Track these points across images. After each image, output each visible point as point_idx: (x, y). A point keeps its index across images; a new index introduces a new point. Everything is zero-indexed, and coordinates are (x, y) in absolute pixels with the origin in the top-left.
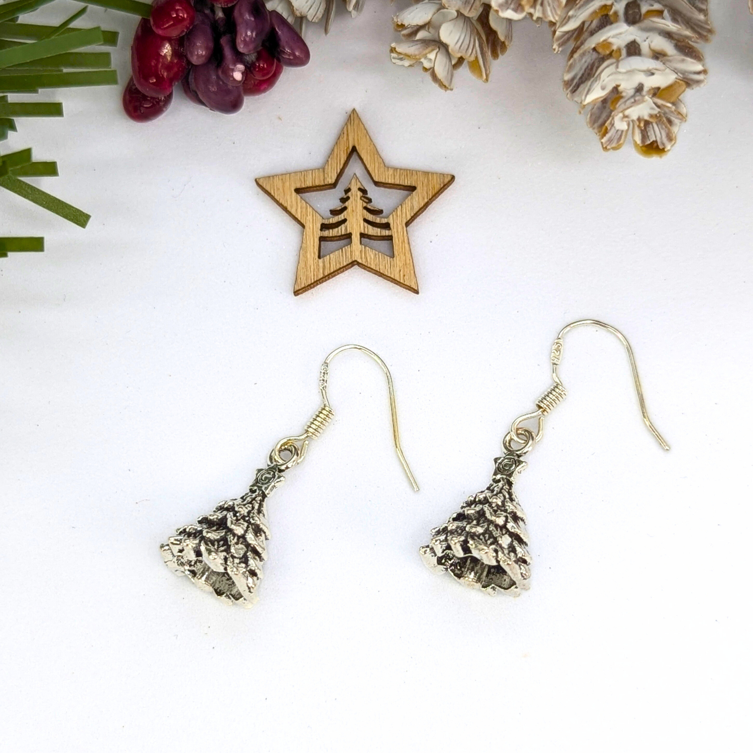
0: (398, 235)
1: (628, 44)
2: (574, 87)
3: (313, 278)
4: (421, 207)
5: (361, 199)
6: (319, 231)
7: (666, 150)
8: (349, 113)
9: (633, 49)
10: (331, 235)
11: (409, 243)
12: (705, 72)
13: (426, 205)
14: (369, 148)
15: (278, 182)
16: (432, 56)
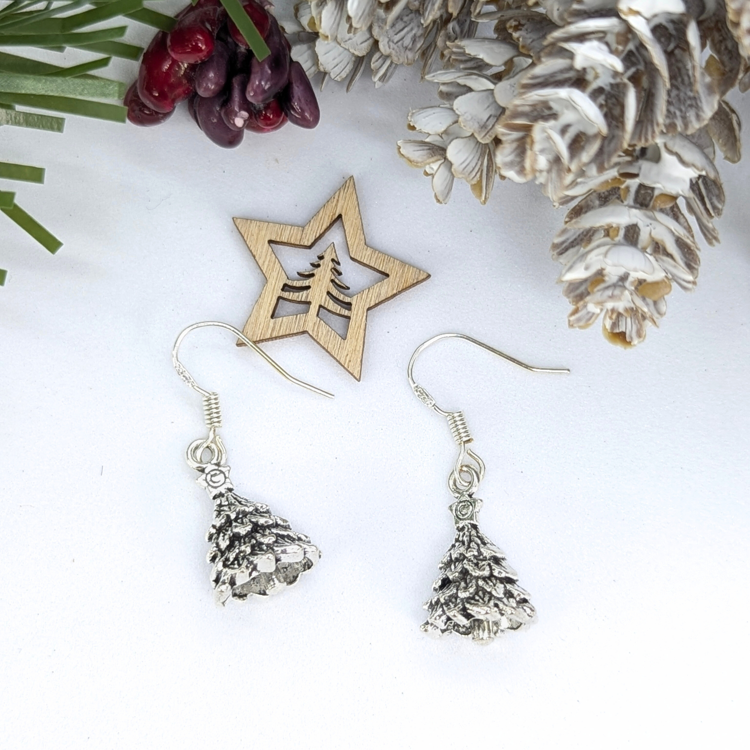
0: (356, 318)
1: (630, 226)
2: (563, 249)
3: (259, 335)
4: (388, 296)
5: (331, 270)
6: (280, 290)
7: (632, 344)
8: (347, 178)
9: (632, 235)
10: (290, 298)
11: (365, 330)
13: (394, 296)
14: (354, 221)
15: (254, 228)
16: (435, 166)
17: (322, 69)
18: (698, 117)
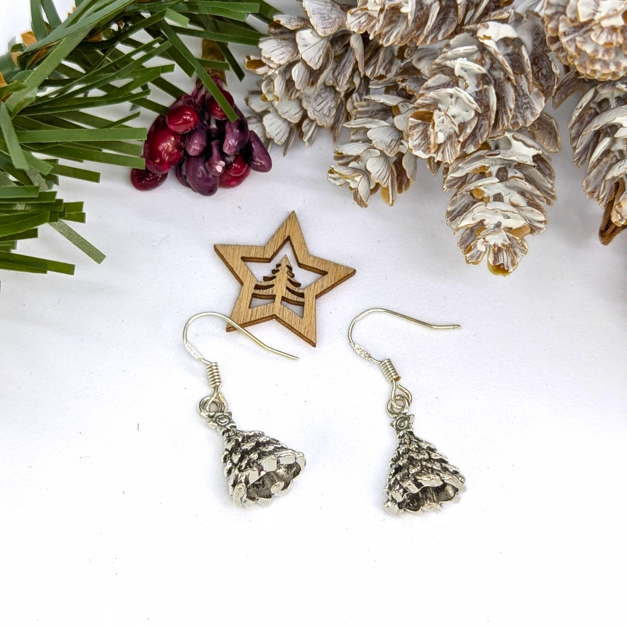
0: (309, 303)
1: (496, 194)
2: (453, 217)
3: (242, 320)
4: (328, 286)
5: (287, 273)
6: (253, 289)
7: (509, 271)
8: (290, 213)
9: (498, 198)
10: (261, 294)
11: (315, 310)
12: (545, 222)
13: (333, 287)
14: (299, 239)
15: (230, 250)
16: (358, 179)
17: (268, 136)
18: (533, 114)
